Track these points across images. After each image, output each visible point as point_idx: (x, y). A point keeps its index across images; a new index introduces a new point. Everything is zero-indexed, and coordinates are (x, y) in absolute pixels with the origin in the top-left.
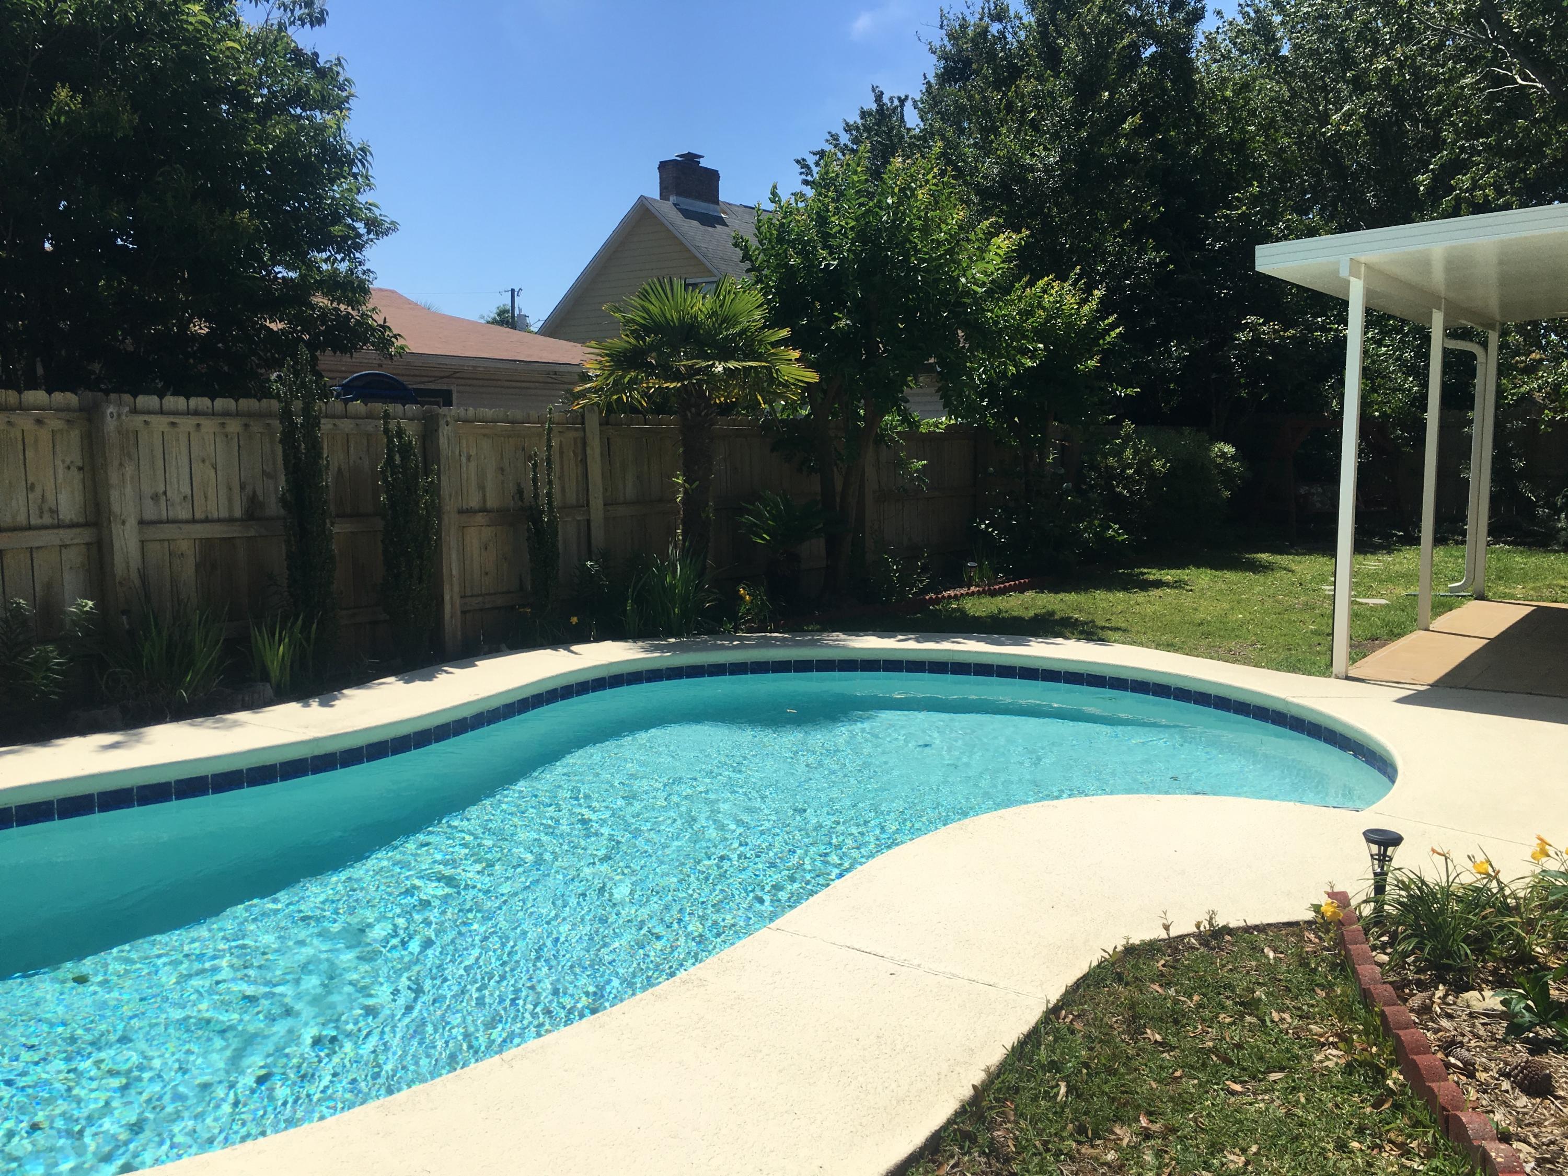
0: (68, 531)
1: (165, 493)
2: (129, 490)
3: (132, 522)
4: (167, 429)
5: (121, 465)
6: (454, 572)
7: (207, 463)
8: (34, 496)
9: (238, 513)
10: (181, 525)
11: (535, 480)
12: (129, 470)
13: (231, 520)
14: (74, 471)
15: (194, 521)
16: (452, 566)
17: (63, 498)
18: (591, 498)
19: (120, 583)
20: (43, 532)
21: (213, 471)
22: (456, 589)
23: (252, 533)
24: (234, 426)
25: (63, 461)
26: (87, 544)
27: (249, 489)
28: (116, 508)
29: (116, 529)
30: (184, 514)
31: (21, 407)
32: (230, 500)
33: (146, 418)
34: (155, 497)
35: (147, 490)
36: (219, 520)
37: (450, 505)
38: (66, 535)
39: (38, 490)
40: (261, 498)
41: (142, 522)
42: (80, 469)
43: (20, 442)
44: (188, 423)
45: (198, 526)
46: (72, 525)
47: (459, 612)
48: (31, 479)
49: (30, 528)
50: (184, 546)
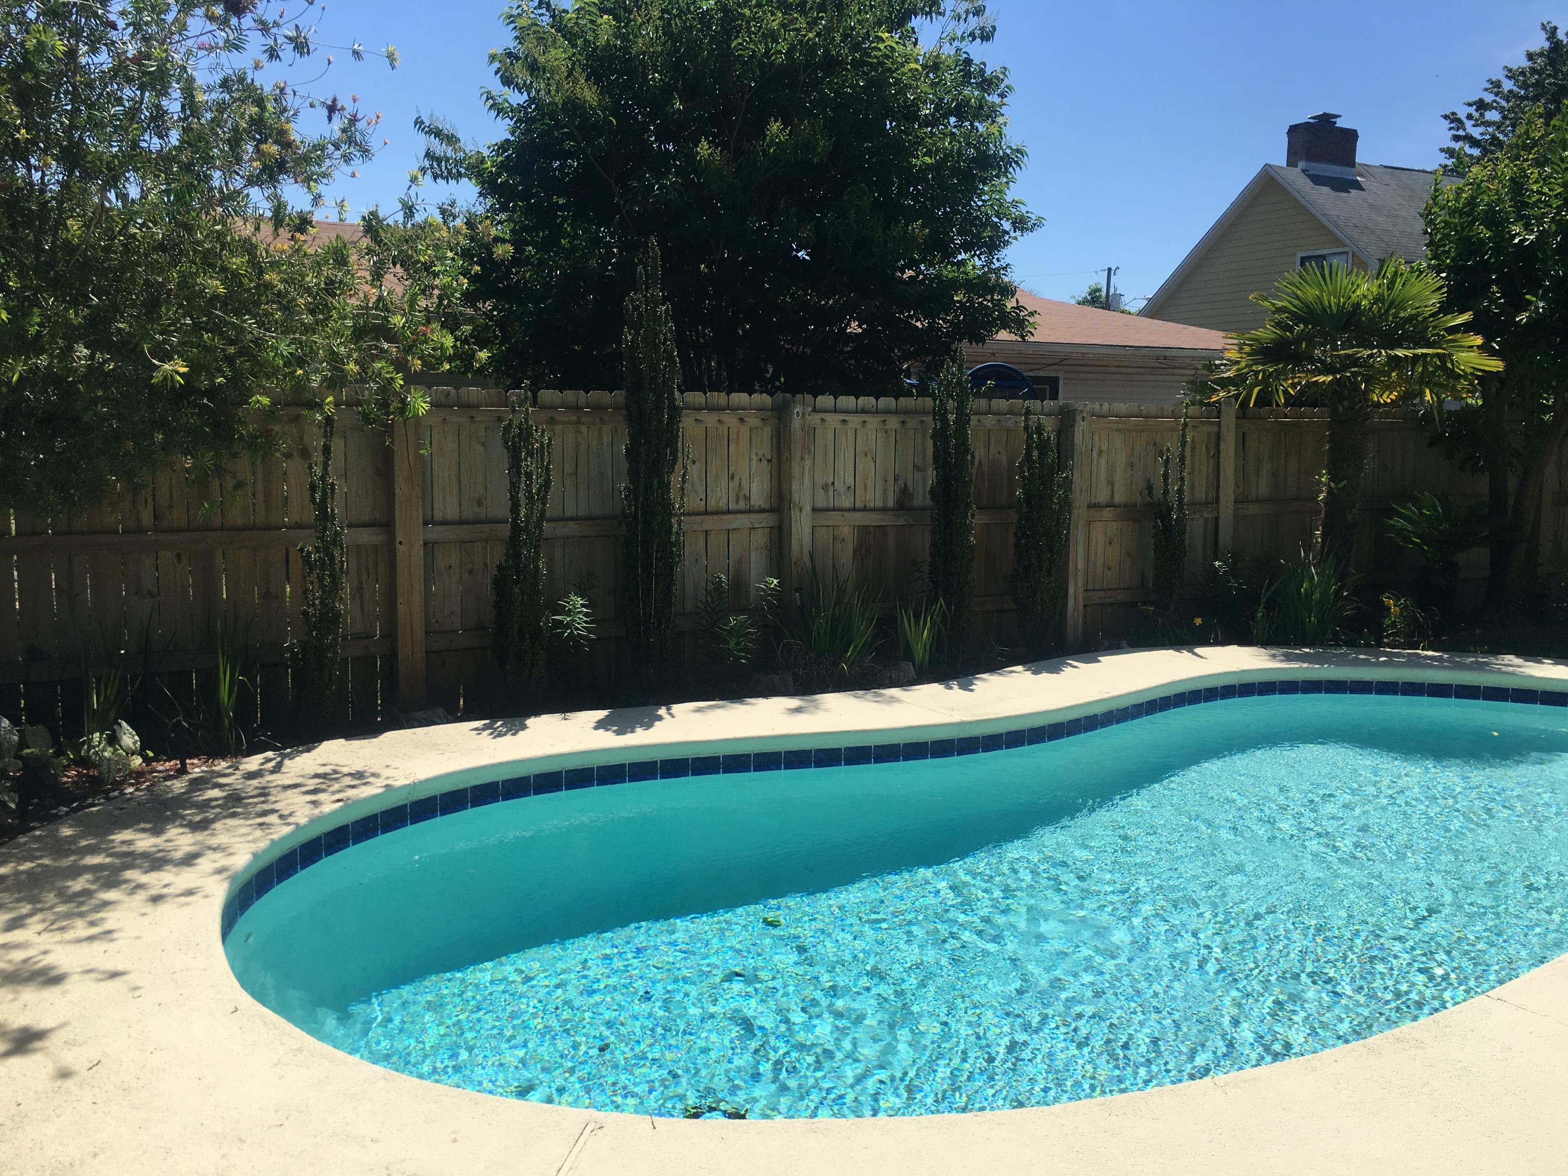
0: (757, 515)
1: (833, 483)
2: (807, 481)
3: (807, 509)
4: (839, 426)
5: (802, 458)
6: (1080, 567)
7: (869, 457)
8: (734, 484)
9: (891, 503)
10: (845, 514)
11: (1166, 476)
12: (808, 463)
13: (884, 510)
14: (765, 462)
15: (854, 509)
16: (1078, 559)
17: (754, 486)
18: (1221, 494)
19: (795, 563)
20: (738, 516)
21: (873, 464)
22: (1080, 583)
23: (901, 522)
24: (893, 422)
25: (757, 455)
26: (771, 528)
27: (901, 482)
28: (796, 497)
29: (795, 513)
30: (847, 504)
31: (728, 407)
32: (885, 490)
33: (824, 415)
34: (825, 488)
35: (819, 481)
36: (874, 510)
37: (1080, 500)
38: (755, 519)
39: (737, 479)
40: (911, 490)
41: (814, 510)
42: (769, 461)
43: (726, 438)
44: (855, 420)
45: (858, 515)
46: (761, 511)
47: (1081, 607)
48: (732, 469)
49: (728, 512)
50: (846, 532)
